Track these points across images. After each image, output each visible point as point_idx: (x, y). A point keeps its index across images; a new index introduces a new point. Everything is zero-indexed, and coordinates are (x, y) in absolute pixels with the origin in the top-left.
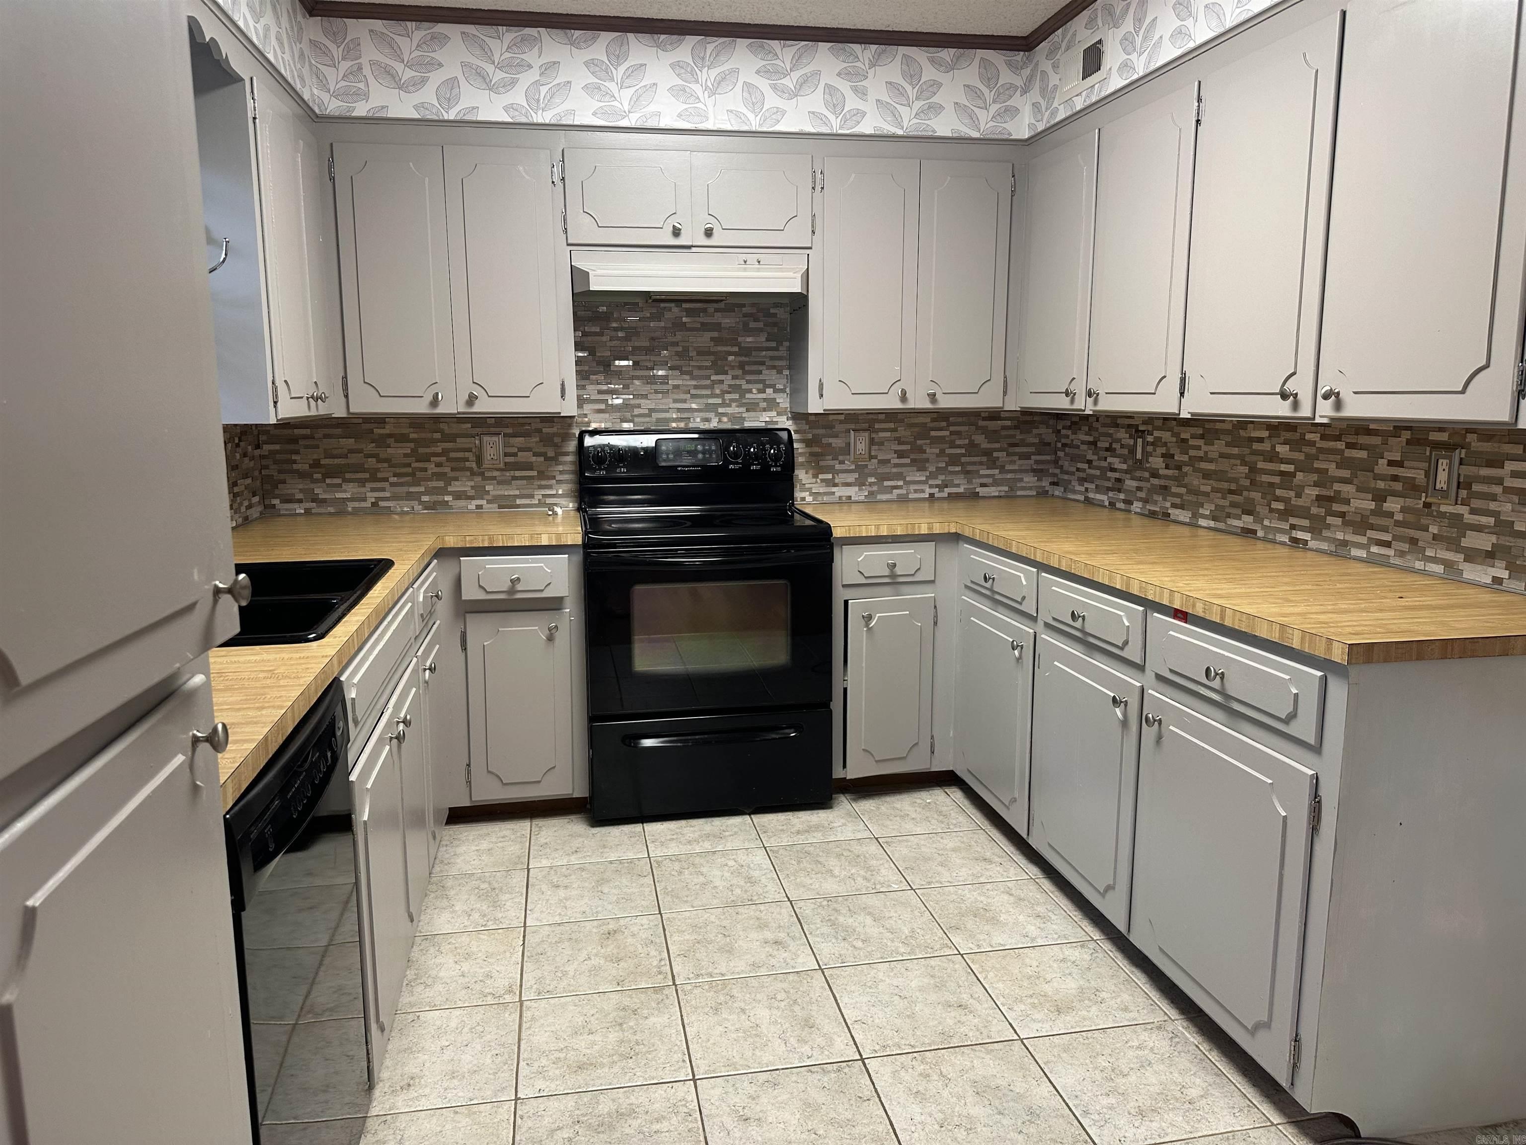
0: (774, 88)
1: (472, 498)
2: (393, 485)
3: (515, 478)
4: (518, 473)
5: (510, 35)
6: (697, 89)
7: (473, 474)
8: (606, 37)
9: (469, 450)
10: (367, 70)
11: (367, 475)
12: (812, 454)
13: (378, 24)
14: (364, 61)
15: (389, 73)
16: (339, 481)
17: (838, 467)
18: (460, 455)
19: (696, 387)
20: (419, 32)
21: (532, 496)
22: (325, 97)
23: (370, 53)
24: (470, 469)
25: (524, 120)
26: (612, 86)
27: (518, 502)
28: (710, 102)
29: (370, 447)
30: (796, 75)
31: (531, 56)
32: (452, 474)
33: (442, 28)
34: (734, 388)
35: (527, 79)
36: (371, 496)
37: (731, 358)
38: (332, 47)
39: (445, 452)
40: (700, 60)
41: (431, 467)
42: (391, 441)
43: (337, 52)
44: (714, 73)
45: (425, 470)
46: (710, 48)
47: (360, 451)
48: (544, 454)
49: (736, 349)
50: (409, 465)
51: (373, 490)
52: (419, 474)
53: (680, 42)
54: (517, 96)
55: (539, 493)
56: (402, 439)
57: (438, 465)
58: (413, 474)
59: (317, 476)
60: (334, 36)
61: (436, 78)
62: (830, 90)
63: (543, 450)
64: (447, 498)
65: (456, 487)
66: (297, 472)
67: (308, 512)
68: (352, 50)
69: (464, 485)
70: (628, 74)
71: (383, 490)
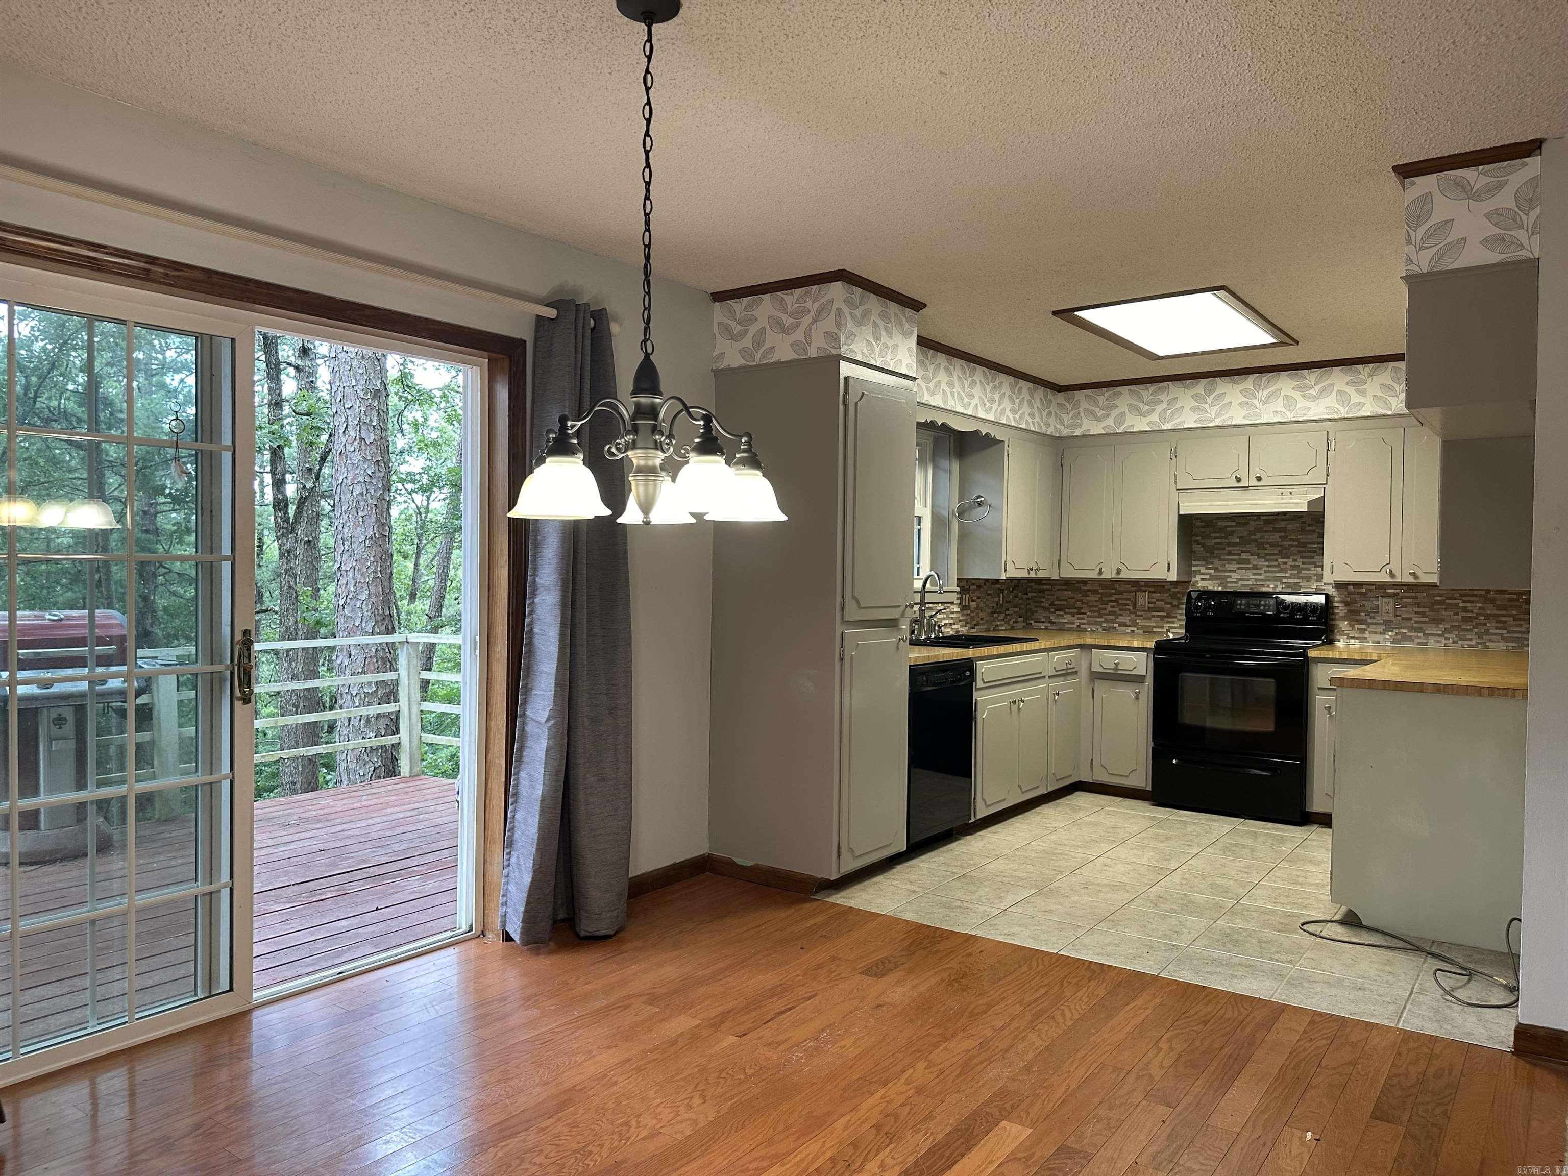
0: (1304, 396)
1: (1130, 626)
2: (1088, 616)
3: (1154, 616)
4: (1155, 614)
5: (1152, 388)
6: (1256, 402)
7: (1131, 613)
8: (1204, 381)
9: (1129, 599)
10: (1082, 414)
11: (1076, 611)
12: (1349, 611)
13: (1089, 392)
14: (1081, 410)
15: (1093, 414)
16: (1062, 613)
17: (1369, 621)
18: (1125, 602)
19: (1268, 566)
20: (1107, 392)
21: (1162, 627)
22: (1062, 428)
23: (1084, 405)
24: (1129, 610)
25: (1157, 429)
26: (1206, 406)
27: (1154, 630)
28: (1263, 408)
29: (1078, 596)
30: (1317, 388)
31: (1164, 397)
32: (1119, 612)
33: (1119, 389)
34: (1293, 567)
35: (1159, 408)
36: (1077, 622)
37: (1292, 549)
38: (1067, 405)
39: (1116, 601)
40: (1257, 387)
41: (1109, 608)
42: (1089, 593)
43: (1069, 407)
44: (1265, 393)
45: (1105, 609)
46: (1264, 379)
47: (1073, 598)
48: (1171, 603)
49: (1296, 543)
50: (1096, 606)
51: (1078, 619)
52: (1102, 612)
53: (1246, 379)
54: (1155, 417)
55: (1167, 626)
56: (1095, 592)
57: (1112, 607)
58: (1099, 611)
59: (1053, 610)
60: (1068, 400)
61: (1114, 413)
62: (1340, 392)
63: (1170, 601)
64: (1116, 625)
65: (1121, 619)
66: (1043, 607)
67: (1046, 628)
68: (1076, 405)
69: (1125, 619)
70: (1215, 399)
71: (1083, 619)
